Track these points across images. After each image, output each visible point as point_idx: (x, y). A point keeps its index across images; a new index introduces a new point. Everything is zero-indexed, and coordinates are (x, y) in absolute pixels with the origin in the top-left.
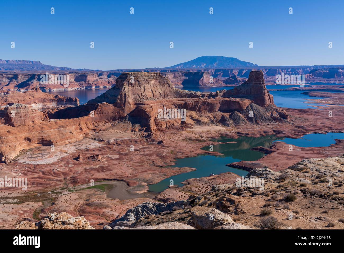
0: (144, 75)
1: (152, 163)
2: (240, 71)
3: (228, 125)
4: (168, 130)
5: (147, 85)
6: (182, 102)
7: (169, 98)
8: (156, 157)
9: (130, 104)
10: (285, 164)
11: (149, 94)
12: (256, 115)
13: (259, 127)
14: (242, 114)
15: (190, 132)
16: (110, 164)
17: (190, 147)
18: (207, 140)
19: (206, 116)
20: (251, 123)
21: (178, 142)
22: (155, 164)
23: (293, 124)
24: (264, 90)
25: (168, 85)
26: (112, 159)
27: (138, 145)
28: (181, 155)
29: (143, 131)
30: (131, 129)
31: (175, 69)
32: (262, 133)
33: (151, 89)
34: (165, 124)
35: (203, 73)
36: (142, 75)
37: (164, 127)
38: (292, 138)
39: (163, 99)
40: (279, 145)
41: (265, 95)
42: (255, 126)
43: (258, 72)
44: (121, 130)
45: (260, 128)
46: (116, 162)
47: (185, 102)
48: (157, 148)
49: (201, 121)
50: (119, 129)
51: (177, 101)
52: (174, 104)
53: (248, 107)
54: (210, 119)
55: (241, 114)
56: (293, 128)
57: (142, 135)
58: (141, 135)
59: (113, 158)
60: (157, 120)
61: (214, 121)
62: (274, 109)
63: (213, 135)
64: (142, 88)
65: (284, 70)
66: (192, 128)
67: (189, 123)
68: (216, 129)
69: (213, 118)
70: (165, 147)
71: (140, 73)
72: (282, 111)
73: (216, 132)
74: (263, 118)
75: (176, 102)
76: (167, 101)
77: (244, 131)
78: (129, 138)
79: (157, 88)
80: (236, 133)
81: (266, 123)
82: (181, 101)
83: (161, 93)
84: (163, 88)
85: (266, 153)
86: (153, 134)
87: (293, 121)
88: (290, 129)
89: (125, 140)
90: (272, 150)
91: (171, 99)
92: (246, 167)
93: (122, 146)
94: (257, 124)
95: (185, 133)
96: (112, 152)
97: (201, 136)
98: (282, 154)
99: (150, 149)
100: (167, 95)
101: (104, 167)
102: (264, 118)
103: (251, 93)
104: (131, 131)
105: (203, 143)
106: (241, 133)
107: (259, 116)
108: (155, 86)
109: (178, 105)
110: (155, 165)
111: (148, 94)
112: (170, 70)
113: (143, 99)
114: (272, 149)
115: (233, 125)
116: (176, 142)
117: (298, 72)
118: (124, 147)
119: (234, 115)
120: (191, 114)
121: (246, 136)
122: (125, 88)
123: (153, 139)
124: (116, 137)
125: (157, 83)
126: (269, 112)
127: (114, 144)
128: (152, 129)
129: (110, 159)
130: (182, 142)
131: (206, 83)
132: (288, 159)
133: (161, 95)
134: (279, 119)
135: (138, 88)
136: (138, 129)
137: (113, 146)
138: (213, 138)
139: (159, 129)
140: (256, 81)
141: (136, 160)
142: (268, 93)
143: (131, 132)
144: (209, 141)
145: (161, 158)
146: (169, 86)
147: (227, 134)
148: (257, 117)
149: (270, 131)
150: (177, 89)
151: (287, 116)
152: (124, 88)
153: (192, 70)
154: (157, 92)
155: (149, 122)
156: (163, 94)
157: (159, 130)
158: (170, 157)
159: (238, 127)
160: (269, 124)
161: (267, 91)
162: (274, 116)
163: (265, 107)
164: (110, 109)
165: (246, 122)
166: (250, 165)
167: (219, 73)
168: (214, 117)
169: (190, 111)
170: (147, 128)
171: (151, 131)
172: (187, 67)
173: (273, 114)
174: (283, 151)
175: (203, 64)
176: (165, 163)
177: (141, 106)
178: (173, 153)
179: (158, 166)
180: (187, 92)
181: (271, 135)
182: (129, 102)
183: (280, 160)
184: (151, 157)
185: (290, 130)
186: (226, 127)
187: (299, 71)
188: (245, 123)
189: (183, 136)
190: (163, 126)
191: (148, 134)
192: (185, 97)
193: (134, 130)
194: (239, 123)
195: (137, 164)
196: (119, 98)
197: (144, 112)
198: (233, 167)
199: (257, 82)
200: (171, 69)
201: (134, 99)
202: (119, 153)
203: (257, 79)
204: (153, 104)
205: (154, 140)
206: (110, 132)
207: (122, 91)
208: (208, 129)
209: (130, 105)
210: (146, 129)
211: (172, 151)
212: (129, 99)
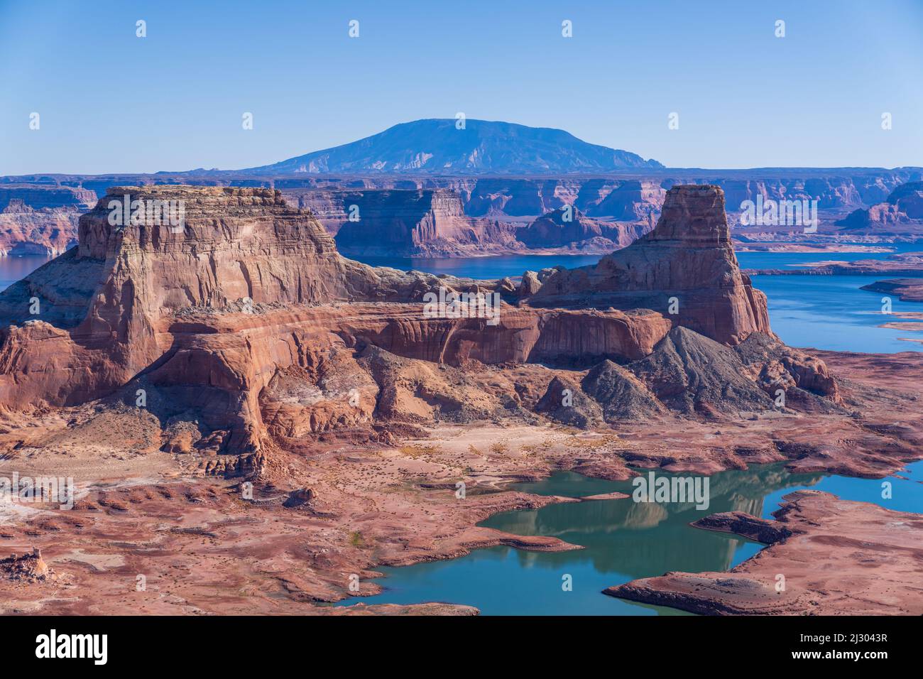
0: (209, 199)
1: (277, 589)
2: (588, 189)
3: (581, 424)
4: (322, 444)
5: (224, 243)
6: (375, 321)
7: (317, 304)
8: (291, 561)
9: (149, 327)
10: (853, 584)
11: (231, 284)
12: (697, 378)
13: (716, 431)
14: (637, 375)
15: (418, 452)
16: (93, 591)
17: (432, 518)
18: (497, 488)
19: (481, 385)
20: (679, 412)
21: (374, 495)
22: (290, 591)
23: (855, 416)
24: (729, 269)
25: (314, 248)
26: (95, 572)
27: (198, 509)
28: (398, 550)
29: (214, 449)
30: (158, 439)
31: (296, 177)
32: (732, 457)
33: (241, 263)
34: (307, 416)
35: (428, 195)
36: (202, 200)
37: (302, 430)
38: (860, 475)
39: (294, 309)
40: (812, 506)
41: (733, 293)
42: (697, 426)
43: (702, 193)
44: (113, 444)
45: (718, 433)
46: (117, 584)
47: (388, 320)
48: (289, 521)
49: (460, 404)
50: (104, 438)
51: (354, 318)
52: (339, 329)
53: (661, 342)
54: (501, 394)
55: (632, 375)
56: (857, 433)
57: (212, 467)
58: (208, 467)
59: (100, 567)
60: (271, 400)
61: (519, 405)
62: (773, 354)
63: (520, 465)
64: (204, 258)
65: (778, 187)
66: (427, 435)
67: (411, 415)
68: (531, 438)
69: (512, 394)
70: (324, 516)
71: (190, 191)
72: (809, 362)
73: (532, 452)
74: (730, 393)
75: (349, 318)
76: (312, 317)
77: (652, 447)
78: (155, 482)
79: (265, 257)
80: (618, 454)
81: (743, 413)
82: (373, 317)
83: (285, 281)
84: (291, 259)
85: (761, 541)
86: (260, 463)
87: (853, 404)
88: (848, 436)
89: (140, 489)
90: (790, 526)
91: (326, 307)
92: (692, 599)
93: (127, 516)
94: (707, 416)
95: (396, 457)
96: (89, 541)
97: (470, 471)
98: (834, 541)
99: (260, 528)
100: (311, 289)
101: (67, 606)
102: (734, 390)
103: (671, 283)
104: (162, 449)
105: (484, 501)
106: (642, 458)
107: (712, 384)
108: (256, 250)
109: (360, 333)
110: (294, 595)
111: (229, 284)
112: (276, 182)
113: (209, 305)
114: (786, 520)
115: (603, 424)
116: (364, 495)
117: (838, 194)
118: (139, 520)
119: (602, 376)
120: (417, 373)
121: (663, 468)
122: (129, 259)
123: (264, 482)
124: (96, 475)
125: (266, 236)
126: (752, 365)
127: (91, 508)
128: (254, 439)
129: (87, 570)
130: (390, 496)
131: (445, 241)
132: (864, 563)
133: (283, 288)
134: (796, 395)
135: (183, 256)
136: (191, 439)
137: (90, 515)
138: (524, 477)
139: (282, 441)
140: (695, 229)
141: (202, 574)
142: (747, 282)
143: (161, 454)
144: (507, 490)
145: (314, 567)
146: (320, 251)
147: (580, 462)
148: (701, 387)
149: (764, 446)
150: (352, 261)
151: (830, 381)
152: (125, 256)
153: (374, 181)
154: (269, 276)
155: (240, 408)
156: (291, 285)
157: (283, 445)
158: (355, 561)
159: (622, 431)
160: (755, 419)
161: (739, 276)
162: (772, 381)
163: (733, 342)
164: (61, 352)
165: (657, 410)
166: (708, 590)
167: (493, 197)
168: (518, 388)
169: (414, 360)
170: (230, 436)
171: (251, 448)
172: (345, 170)
173: (770, 374)
174: (834, 532)
175: (418, 157)
176: (335, 584)
177: (198, 336)
178: (360, 542)
179: (308, 601)
180: (395, 277)
181: (770, 462)
182: (145, 321)
183: (830, 565)
184: (269, 561)
185: (847, 441)
186: (573, 429)
187: (841, 192)
188: (652, 413)
189: (389, 469)
190: (297, 428)
191: (240, 461)
192: (389, 297)
193: (173, 443)
194: (626, 414)
195: (212, 592)
196: (98, 303)
197: (217, 363)
198: (637, 601)
199: (700, 234)
200: (280, 178)
201: (166, 305)
202: (124, 546)
203: (700, 220)
204: (253, 330)
205: (267, 490)
206: (64, 453)
207: (116, 268)
208: (495, 441)
209: (151, 331)
210: (226, 440)
211: (359, 535)
212: (145, 306)
